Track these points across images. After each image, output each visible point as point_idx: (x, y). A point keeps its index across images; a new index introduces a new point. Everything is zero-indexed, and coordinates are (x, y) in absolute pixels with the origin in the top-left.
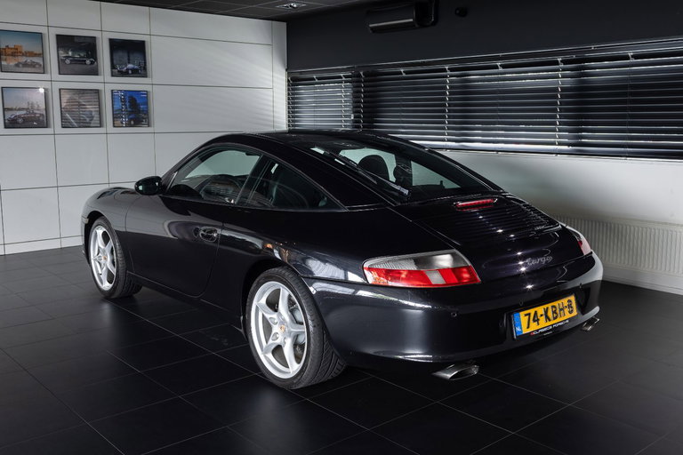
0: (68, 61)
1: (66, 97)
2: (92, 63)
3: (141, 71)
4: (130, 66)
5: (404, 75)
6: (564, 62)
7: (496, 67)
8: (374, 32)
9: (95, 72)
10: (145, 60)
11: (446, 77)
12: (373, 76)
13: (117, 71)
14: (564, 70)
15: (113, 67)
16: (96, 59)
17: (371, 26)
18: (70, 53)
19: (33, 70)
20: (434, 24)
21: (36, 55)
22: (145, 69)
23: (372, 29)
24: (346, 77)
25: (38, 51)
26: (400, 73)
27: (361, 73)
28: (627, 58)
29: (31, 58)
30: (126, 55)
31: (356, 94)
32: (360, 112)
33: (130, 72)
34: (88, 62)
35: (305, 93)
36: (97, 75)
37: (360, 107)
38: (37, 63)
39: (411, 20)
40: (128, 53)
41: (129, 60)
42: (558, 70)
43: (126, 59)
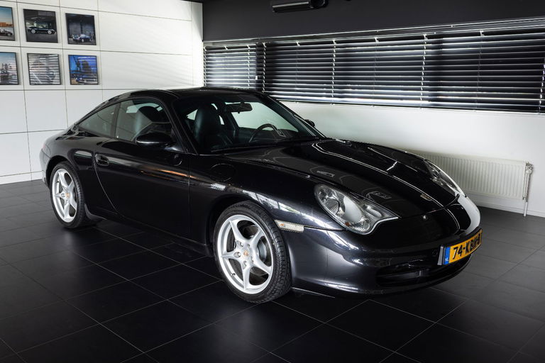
0: (33, 31)
1: (32, 60)
2: (53, 33)
3: (91, 40)
4: (83, 36)
5: (299, 46)
6: (429, 37)
7: (374, 41)
8: (276, 12)
9: (55, 40)
10: (94, 31)
11: (333, 47)
12: (272, 47)
13: (73, 40)
14: (428, 43)
15: (69, 36)
16: (56, 30)
17: (274, 7)
18: (35, 25)
19: (6, 37)
20: (325, 6)
21: (8, 26)
22: (94, 38)
23: (275, 9)
24: (251, 47)
25: (9, 22)
26: (296, 44)
27: (264, 44)
28: (479, 34)
29: (4, 28)
30: (79, 26)
31: (259, 60)
32: (262, 74)
33: (83, 40)
34: (49, 32)
35: (217, 59)
36: (57, 42)
37: (262, 70)
38: (9, 33)
39: (308, 3)
40: (81, 25)
41: (82, 31)
42: (423, 43)
43: (79, 29)
